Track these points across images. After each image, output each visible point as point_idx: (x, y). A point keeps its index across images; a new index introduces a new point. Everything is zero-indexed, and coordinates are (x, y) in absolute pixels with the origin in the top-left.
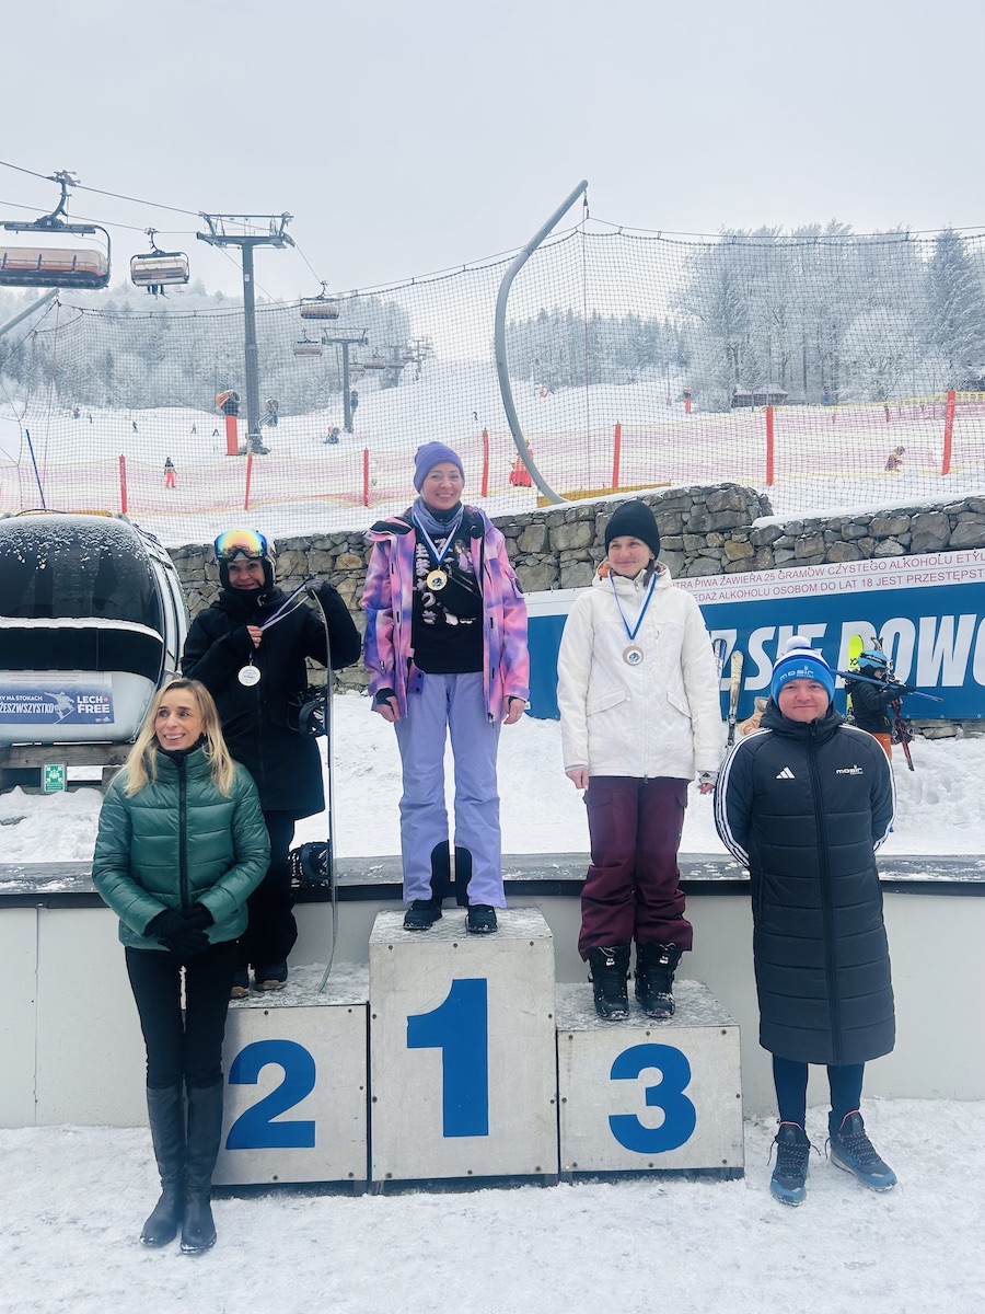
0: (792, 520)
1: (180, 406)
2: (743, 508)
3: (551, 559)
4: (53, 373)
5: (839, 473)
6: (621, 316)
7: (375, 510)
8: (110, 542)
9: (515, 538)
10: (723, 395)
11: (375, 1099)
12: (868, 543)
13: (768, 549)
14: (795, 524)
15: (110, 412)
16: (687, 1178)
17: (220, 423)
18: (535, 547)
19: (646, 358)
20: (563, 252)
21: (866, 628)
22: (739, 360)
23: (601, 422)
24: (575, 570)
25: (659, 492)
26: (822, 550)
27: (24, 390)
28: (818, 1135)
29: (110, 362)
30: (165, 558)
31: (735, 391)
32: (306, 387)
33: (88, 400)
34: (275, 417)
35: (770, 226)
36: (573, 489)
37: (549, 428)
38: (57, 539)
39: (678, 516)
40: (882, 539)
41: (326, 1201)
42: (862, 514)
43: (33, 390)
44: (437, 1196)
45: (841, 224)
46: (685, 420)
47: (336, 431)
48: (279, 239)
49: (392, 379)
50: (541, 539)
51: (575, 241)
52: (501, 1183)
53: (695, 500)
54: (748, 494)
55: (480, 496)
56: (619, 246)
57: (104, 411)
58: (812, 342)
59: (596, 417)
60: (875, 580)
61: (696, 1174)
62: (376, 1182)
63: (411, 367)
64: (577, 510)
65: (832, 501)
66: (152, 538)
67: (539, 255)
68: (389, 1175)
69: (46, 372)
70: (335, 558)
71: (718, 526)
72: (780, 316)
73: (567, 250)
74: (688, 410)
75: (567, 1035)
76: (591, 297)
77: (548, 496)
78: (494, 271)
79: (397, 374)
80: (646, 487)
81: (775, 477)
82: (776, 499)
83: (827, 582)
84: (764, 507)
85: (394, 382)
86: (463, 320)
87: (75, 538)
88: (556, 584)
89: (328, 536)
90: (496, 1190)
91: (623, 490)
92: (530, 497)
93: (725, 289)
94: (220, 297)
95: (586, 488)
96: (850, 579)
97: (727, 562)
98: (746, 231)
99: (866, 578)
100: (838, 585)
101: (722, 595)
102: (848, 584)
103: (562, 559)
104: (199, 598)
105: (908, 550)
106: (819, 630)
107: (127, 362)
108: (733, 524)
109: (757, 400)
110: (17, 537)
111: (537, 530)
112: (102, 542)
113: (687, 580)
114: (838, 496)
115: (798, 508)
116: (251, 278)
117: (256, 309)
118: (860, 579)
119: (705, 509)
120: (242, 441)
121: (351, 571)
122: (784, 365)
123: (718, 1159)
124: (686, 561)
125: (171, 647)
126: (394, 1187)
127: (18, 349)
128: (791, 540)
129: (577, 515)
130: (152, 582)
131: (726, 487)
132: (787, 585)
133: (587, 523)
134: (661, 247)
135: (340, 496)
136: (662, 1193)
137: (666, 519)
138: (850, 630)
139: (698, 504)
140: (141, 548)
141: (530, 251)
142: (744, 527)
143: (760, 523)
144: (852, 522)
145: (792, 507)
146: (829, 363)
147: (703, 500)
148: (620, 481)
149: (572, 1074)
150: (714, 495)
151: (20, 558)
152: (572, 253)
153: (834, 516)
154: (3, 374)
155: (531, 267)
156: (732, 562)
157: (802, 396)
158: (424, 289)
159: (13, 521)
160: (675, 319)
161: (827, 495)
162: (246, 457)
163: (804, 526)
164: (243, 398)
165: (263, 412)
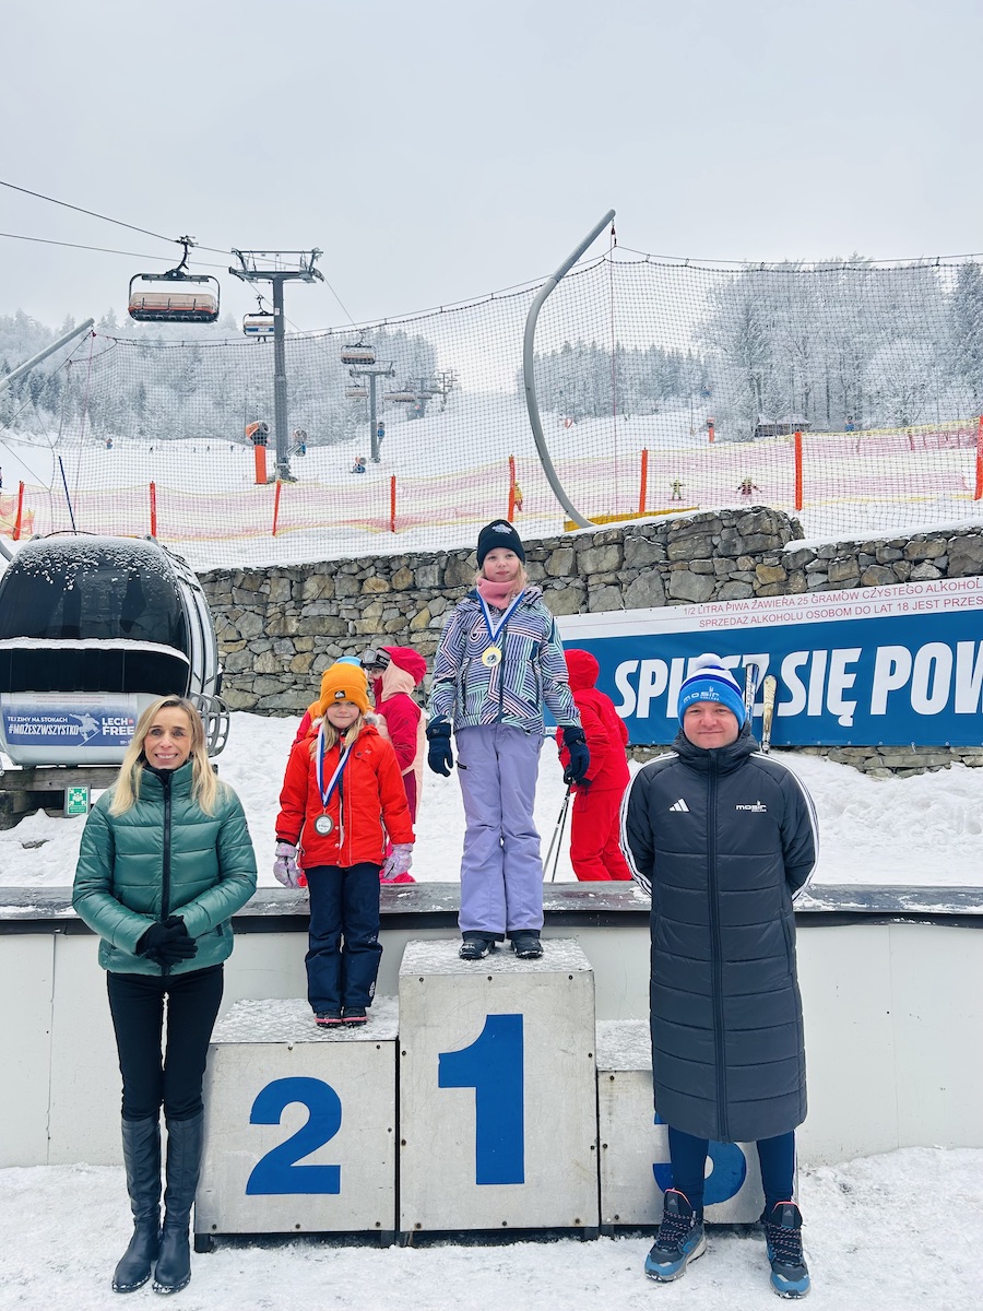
0: (826, 543)
1: (210, 437)
2: (775, 531)
3: (579, 583)
4: (88, 405)
6: (644, 348)
7: (402, 535)
8: (138, 563)
9: (543, 562)
10: (746, 425)
11: (404, 1143)
12: (903, 567)
13: (800, 572)
14: (828, 547)
15: (143, 443)
16: (737, 1233)
17: (250, 453)
18: (563, 571)
19: (669, 389)
20: (590, 280)
21: (900, 653)
22: (762, 390)
23: (629, 447)
24: (604, 594)
25: (688, 516)
26: (857, 574)
27: (58, 422)
28: (875, 1187)
29: (142, 395)
30: (193, 580)
31: (759, 421)
32: (334, 418)
33: (120, 431)
34: (304, 447)
35: (792, 261)
36: (600, 513)
37: (576, 453)
38: (85, 560)
39: (708, 539)
40: (918, 562)
41: (351, 1252)
42: (897, 537)
43: (67, 421)
44: (469, 1249)
45: (863, 258)
47: (363, 461)
48: (310, 274)
49: (418, 411)
50: (569, 563)
51: (603, 268)
52: (537, 1236)
53: (725, 523)
54: (778, 517)
56: (646, 273)
57: (135, 442)
58: (835, 373)
59: (624, 442)
60: (912, 604)
61: (746, 1229)
62: (404, 1233)
64: (605, 534)
65: (864, 525)
66: (180, 560)
67: (567, 283)
68: (419, 1225)
69: (79, 404)
70: (361, 582)
71: (749, 549)
72: (802, 347)
73: (595, 278)
74: (711, 439)
75: (608, 1075)
76: (618, 324)
77: (575, 519)
78: (521, 299)
79: (423, 406)
80: (674, 511)
81: (804, 502)
82: (807, 523)
83: (862, 606)
84: (796, 531)
85: (420, 413)
87: (104, 560)
88: (584, 607)
89: (356, 560)
90: (532, 1244)
91: (651, 514)
92: (557, 522)
93: (748, 321)
95: (613, 512)
96: (885, 603)
97: (759, 586)
99: (902, 602)
100: (872, 609)
101: (753, 620)
102: (883, 608)
103: (590, 583)
104: (227, 621)
105: (945, 573)
106: (853, 655)
107: (159, 394)
108: (765, 548)
109: (781, 430)
110: (44, 559)
111: (564, 554)
112: (131, 563)
113: (717, 604)
114: (871, 520)
115: (829, 532)
116: (281, 312)
118: (895, 603)
119: (736, 532)
120: (271, 470)
121: (378, 595)
122: (807, 394)
124: (717, 585)
125: (197, 669)
126: (423, 1238)
127: (54, 382)
128: (824, 564)
129: (605, 538)
130: (180, 604)
131: (757, 510)
132: (820, 609)
133: (616, 546)
134: (689, 274)
135: (367, 521)
137: (696, 542)
138: (884, 655)
139: (729, 527)
140: (169, 570)
141: (559, 277)
142: (775, 550)
143: (792, 546)
144: (886, 545)
145: (823, 531)
146: (851, 393)
147: (734, 523)
148: (647, 505)
149: (613, 1117)
150: (744, 518)
151: (48, 579)
152: (600, 281)
153: (869, 539)
154: (39, 407)
155: (558, 295)
156: (763, 585)
157: (826, 425)
158: (452, 317)
159: (42, 542)
160: (698, 350)
161: (859, 519)
162: (274, 485)
163: (837, 550)
164: (272, 429)
165: (291, 441)
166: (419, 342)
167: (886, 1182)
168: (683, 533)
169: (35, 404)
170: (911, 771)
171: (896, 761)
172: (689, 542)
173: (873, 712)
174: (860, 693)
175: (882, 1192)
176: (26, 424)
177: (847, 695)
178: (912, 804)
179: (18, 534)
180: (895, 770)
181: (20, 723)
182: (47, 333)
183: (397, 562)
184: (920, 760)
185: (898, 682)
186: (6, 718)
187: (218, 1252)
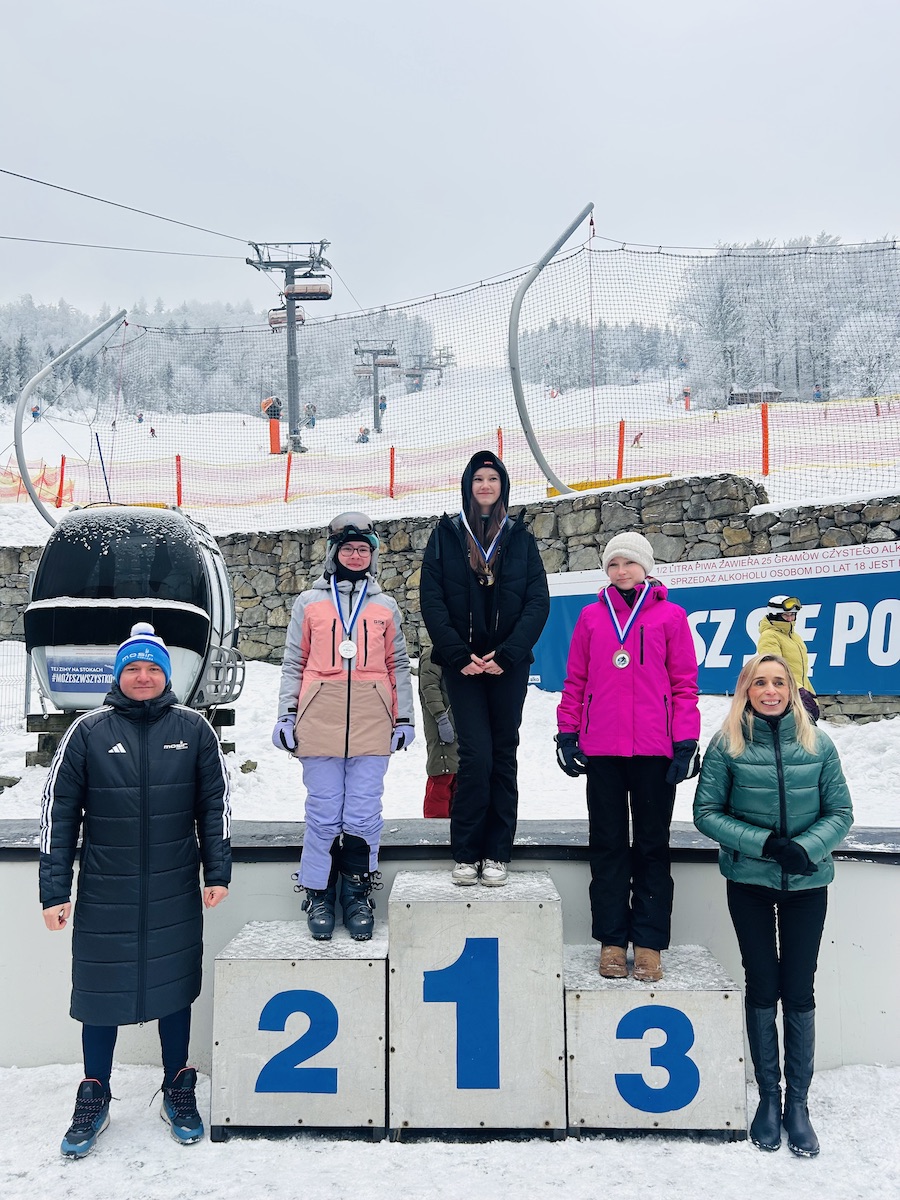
0: (788, 508)
2: (741, 497)
3: (559, 544)
4: (121, 384)
5: (831, 464)
6: (625, 324)
7: (399, 501)
8: (165, 531)
10: (721, 394)
11: (393, 1050)
12: (860, 529)
13: (764, 534)
14: (790, 511)
15: (170, 417)
16: (691, 1138)
17: (264, 425)
18: (544, 534)
19: (648, 361)
20: (571, 267)
21: (858, 609)
22: (735, 362)
23: (607, 419)
24: (583, 555)
25: (660, 482)
26: (816, 536)
27: (96, 399)
28: (819, 1100)
29: (170, 374)
30: (213, 545)
31: (732, 390)
32: (340, 393)
33: (150, 407)
34: (313, 420)
35: (763, 240)
36: (580, 481)
37: (558, 425)
38: (118, 529)
39: (679, 504)
40: (874, 525)
41: (346, 1145)
42: (854, 502)
43: (103, 398)
44: (450, 1145)
45: (830, 236)
46: (684, 416)
47: (366, 431)
48: (319, 265)
49: (417, 385)
50: (550, 526)
51: (583, 256)
52: (511, 1136)
53: (695, 489)
54: (745, 484)
56: (622, 260)
57: (164, 415)
58: (803, 344)
59: (602, 415)
60: (868, 563)
61: (700, 1135)
62: (393, 1130)
63: (431, 377)
64: (584, 500)
65: (825, 490)
66: (201, 527)
67: (549, 270)
68: (406, 1123)
69: (114, 383)
71: (717, 513)
72: (773, 320)
73: (575, 265)
74: (687, 407)
75: (574, 994)
76: (597, 306)
77: (556, 486)
78: (508, 286)
79: (421, 381)
80: (648, 478)
81: (770, 467)
82: (772, 488)
83: (822, 565)
84: (761, 495)
85: (418, 387)
87: (135, 528)
88: (565, 567)
90: (506, 1142)
91: (627, 481)
92: (540, 488)
93: (722, 298)
95: (592, 479)
96: (843, 563)
97: (726, 547)
98: (741, 245)
99: (859, 562)
100: (832, 569)
101: (721, 578)
102: (842, 567)
103: (570, 544)
104: (244, 580)
106: (812, 611)
107: (184, 373)
108: (731, 512)
109: (754, 398)
110: (84, 527)
111: (546, 518)
112: (158, 531)
113: (688, 563)
114: (831, 485)
115: (792, 497)
118: (853, 563)
119: (704, 498)
120: (284, 441)
122: (777, 365)
123: (722, 1121)
124: (687, 546)
125: (217, 624)
126: (410, 1135)
127: (92, 364)
128: (787, 526)
129: (584, 503)
130: (200, 566)
131: (724, 477)
132: (783, 568)
133: (594, 511)
134: (661, 260)
135: (368, 488)
136: (667, 1153)
137: (667, 507)
138: (843, 610)
139: (697, 493)
140: (192, 537)
141: (541, 267)
142: (741, 514)
143: (757, 510)
144: (844, 509)
145: (787, 496)
146: (820, 362)
147: (703, 489)
148: (624, 473)
149: (579, 1032)
150: (712, 485)
151: (86, 545)
152: (580, 268)
153: (828, 503)
154: (79, 386)
155: (542, 281)
156: (730, 546)
157: (795, 393)
158: (445, 303)
159: (81, 512)
160: (675, 325)
161: (820, 484)
162: (287, 456)
163: (799, 514)
164: (285, 403)
165: (302, 415)
166: (418, 322)
167: (830, 1096)
168: (655, 498)
169: (75, 383)
170: (867, 718)
171: (853, 709)
172: (661, 507)
173: (832, 663)
174: (821, 645)
175: (826, 1105)
176: (68, 402)
178: (869, 748)
179: (60, 503)
180: (854, 717)
181: (62, 673)
182: (86, 320)
183: (394, 526)
184: (876, 707)
185: (856, 636)
186: (50, 668)
187: (231, 1141)
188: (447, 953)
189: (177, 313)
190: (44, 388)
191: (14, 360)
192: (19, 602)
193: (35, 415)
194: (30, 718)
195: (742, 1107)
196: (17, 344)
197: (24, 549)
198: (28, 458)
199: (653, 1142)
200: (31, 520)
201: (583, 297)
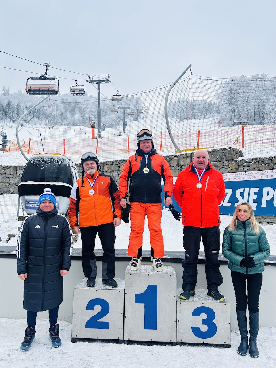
0: (249, 158)
1: (80, 126)
2: (235, 154)
3: (179, 168)
4: (47, 117)
5: (263, 145)
6: (201, 100)
7: (130, 154)
8: (60, 162)
10: (230, 122)
11: (126, 317)
12: (272, 165)
13: (242, 166)
15: (62, 127)
16: (214, 346)
17: (90, 130)
18: (174, 164)
19: (208, 112)
20: (184, 84)
21: (270, 190)
22: (235, 112)
23: (194, 130)
25: (210, 150)
26: (258, 167)
27: (40, 121)
29: (62, 114)
30: (75, 166)
31: (234, 121)
32: (113, 120)
33: (56, 124)
34: (105, 129)
35: (244, 75)
36: (186, 148)
37: (179, 132)
38: (47, 161)
39: (216, 156)
41: (111, 345)
42: (270, 157)
43: (42, 121)
44: (142, 346)
45: (265, 74)
46: (218, 129)
47: (121, 132)
48: (107, 81)
49: (137, 118)
50: (176, 162)
51: (188, 80)
52: (160, 344)
53: (221, 152)
54: (236, 151)
55: (159, 150)
56: (200, 82)
57: (60, 127)
58: (256, 107)
59: (193, 129)
60: (274, 176)
61: (217, 346)
62: (125, 341)
63: (142, 115)
64: (187, 154)
65: (261, 153)
66: (71, 161)
67: (177, 85)
68: (129, 339)
69: (45, 117)
70: (119, 167)
71: (227, 159)
72: (247, 100)
74: (220, 126)
75: (180, 302)
76: (192, 96)
77: (178, 150)
78: (165, 89)
79: (138, 117)
80: (207, 148)
81: (244, 146)
82: (245, 152)
83: (259, 176)
84: (241, 154)
86: (156, 102)
87: (52, 161)
89: (118, 161)
92: (173, 151)
93: (231, 93)
94: (91, 96)
95: (189, 148)
96: (266, 175)
97: (230, 170)
98: (237, 76)
99: (271, 175)
100: (262, 177)
101: (228, 179)
102: (266, 177)
103: (182, 168)
106: (257, 190)
107: (66, 114)
108: (232, 159)
109: (241, 123)
110: (36, 160)
111: (175, 160)
112: (58, 162)
114: (263, 151)
115: (251, 155)
116: (100, 91)
117: (101, 100)
118: (269, 175)
119: (224, 154)
120: (96, 135)
122: (248, 114)
123: (223, 342)
126: (130, 342)
127: (39, 111)
128: (249, 164)
129: (187, 156)
130: (71, 173)
131: (230, 148)
132: (247, 177)
133: (190, 158)
134: (212, 82)
135: (122, 150)
136: (207, 351)
137: (213, 157)
138: (266, 190)
139: (221, 153)
140: (69, 164)
141: (175, 84)
142: (235, 160)
143: (240, 159)
144: (267, 159)
145: (249, 154)
146: (261, 113)
147: (223, 152)
148: (199, 146)
149: (181, 314)
150: (226, 151)
151: (37, 166)
152: (187, 84)
153: (262, 157)
155: (175, 88)
156: (231, 169)
157: (254, 122)
158: (146, 94)
159: (36, 156)
160: (216, 101)
161: (260, 151)
162: (96, 140)
163: (253, 160)
164: (96, 124)
165: (102, 127)
166: (137, 99)
169: (34, 116)
170: (273, 223)
171: (269, 220)
173: (262, 206)
174: (258, 200)
176: (31, 122)
177: (255, 201)
179: (29, 153)
180: (269, 223)
181: (29, 204)
184: (275, 220)
185: (270, 198)
186: (26, 202)
187: (77, 342)
188: (142, 289)
189: (65, 95)
190: (24, 118)
191: (16, 109)
192: (16, 182)
193: (21, 126)
194: (19, 217)
195: (229, 338)
196: (17, 104)
197: (18, 166)
198: (20, 139)
199: (202, 347)
200: (20, 158)
201: (188, 93)
